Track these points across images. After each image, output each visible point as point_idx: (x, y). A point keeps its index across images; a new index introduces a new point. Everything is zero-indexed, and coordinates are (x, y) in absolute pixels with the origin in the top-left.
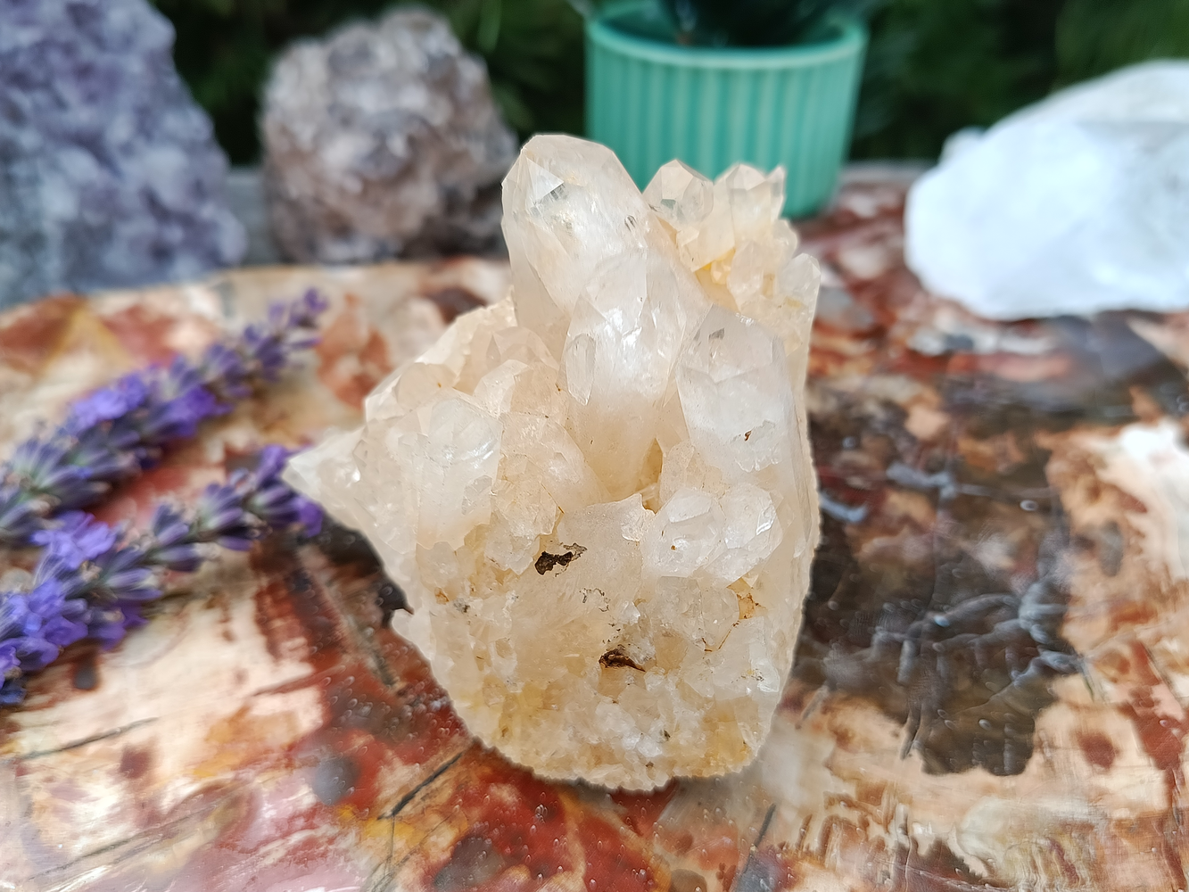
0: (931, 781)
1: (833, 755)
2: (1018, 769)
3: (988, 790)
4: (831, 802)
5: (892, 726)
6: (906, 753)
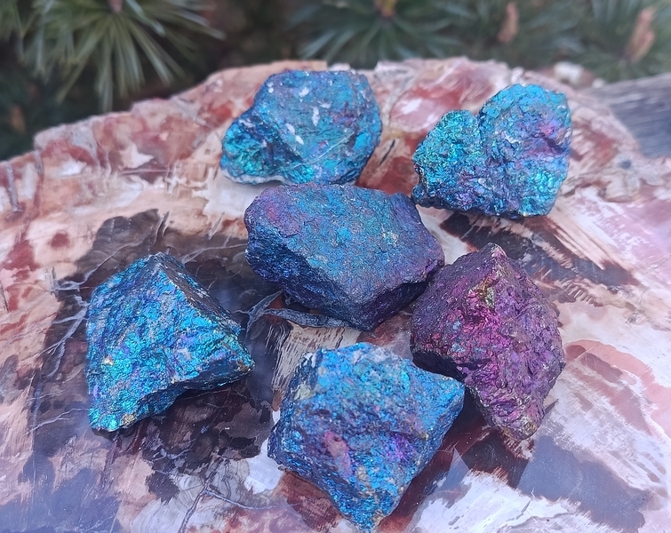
0: (153, 206)
2: (107, 222)
3: (126, 208)
4: (204, 187)
5: (173, 226)
6: (166, 216)
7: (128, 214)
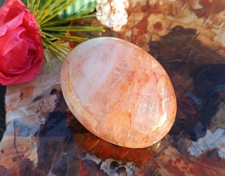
0: (196, 28)
1: (214, 36)
2: (177, 27)
3: (186, 24)
4: (218, 29)
5: (200, 39)
6: (199, 34)
7: (186, 27)
